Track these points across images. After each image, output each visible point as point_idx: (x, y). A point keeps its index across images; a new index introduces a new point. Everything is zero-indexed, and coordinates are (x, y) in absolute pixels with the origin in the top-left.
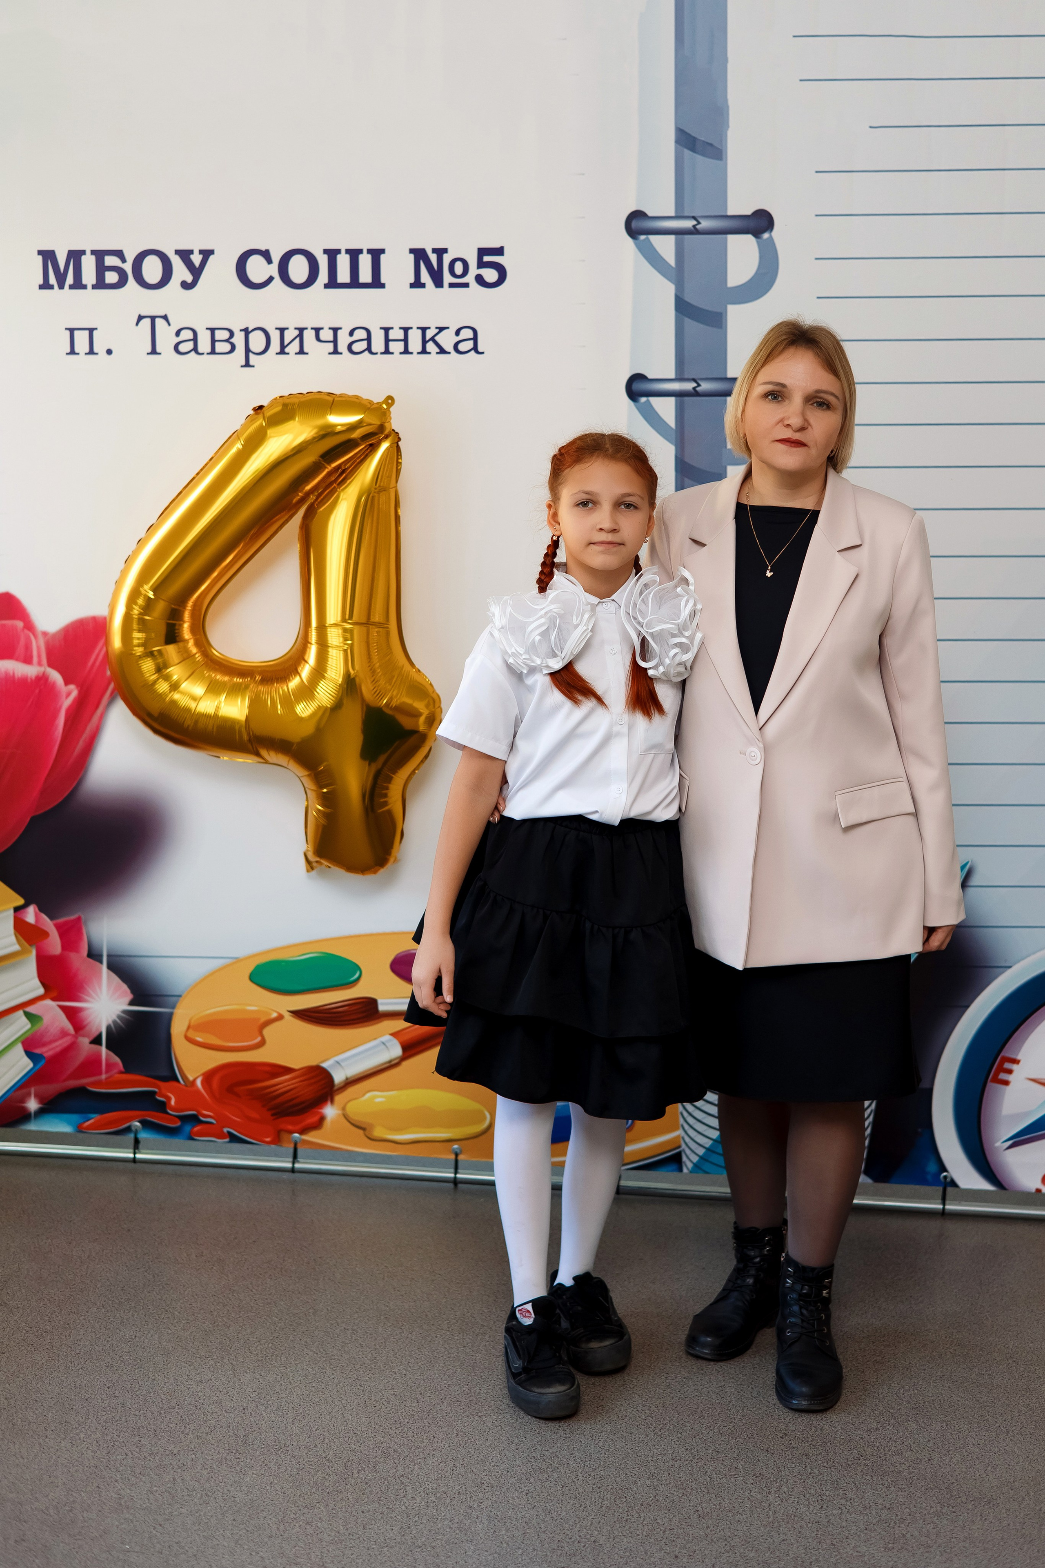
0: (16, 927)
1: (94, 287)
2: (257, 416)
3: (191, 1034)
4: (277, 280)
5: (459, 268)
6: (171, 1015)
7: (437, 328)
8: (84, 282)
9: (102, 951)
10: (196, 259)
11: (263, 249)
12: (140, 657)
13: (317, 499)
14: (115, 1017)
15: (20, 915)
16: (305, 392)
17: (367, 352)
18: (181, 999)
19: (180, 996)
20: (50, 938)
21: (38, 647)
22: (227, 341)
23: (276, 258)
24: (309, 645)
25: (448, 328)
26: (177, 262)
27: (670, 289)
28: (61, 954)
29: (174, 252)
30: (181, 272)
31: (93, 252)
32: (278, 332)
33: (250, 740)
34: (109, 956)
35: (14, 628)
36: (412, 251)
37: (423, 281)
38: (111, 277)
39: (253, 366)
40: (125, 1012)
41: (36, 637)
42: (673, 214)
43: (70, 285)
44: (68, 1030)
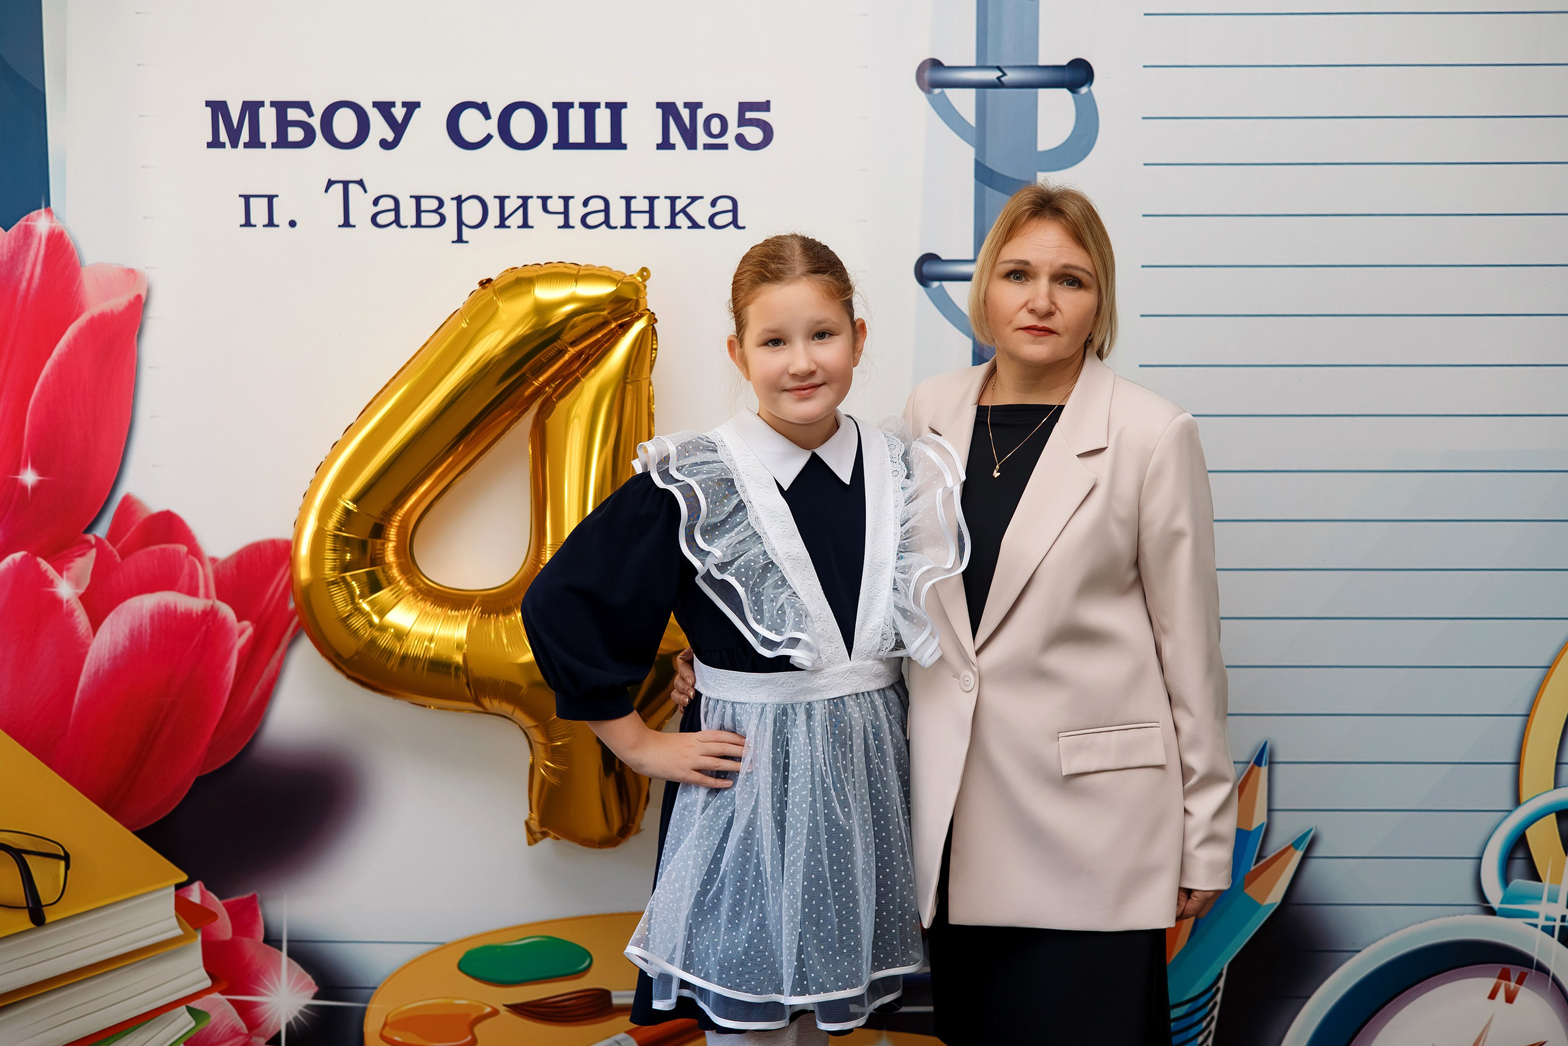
0: (178, 908)
1: (274, 145)
2: (483, 291)
3: (388, 1033)
4: (497, 139)
5: (715, 126)
6: (363, 1012)
7: (688, 197)
8: (262, 140)
9: (281, 936)
10: (399, 113)
11: (481, 103)
13: (554, 390)
14: (296, 1013)
15: (181, 892)
17: (604, 226)
18: (376, 991)
19: (375, 988)
20: (218, 920)
21: (205, 575)
22: (435, 211)
23: (495, 112)
25: (702, 197)
26: (375, 116)
27: (968, 154)
28: (232, 939)
29: (371, 104)
30: (379, 128)
31: (273, 104)
32: (497, 201)
33: (469, 689)
34: (289, 941)
35: (176, 553)
36: (659, 105)
37: (672, 141)
38: (295, 134)
39: (467, 242)
40: (308, 1007)
41: (202, 564)
42: (974, 64)
43: (244, 143)
44: (240, 1028)
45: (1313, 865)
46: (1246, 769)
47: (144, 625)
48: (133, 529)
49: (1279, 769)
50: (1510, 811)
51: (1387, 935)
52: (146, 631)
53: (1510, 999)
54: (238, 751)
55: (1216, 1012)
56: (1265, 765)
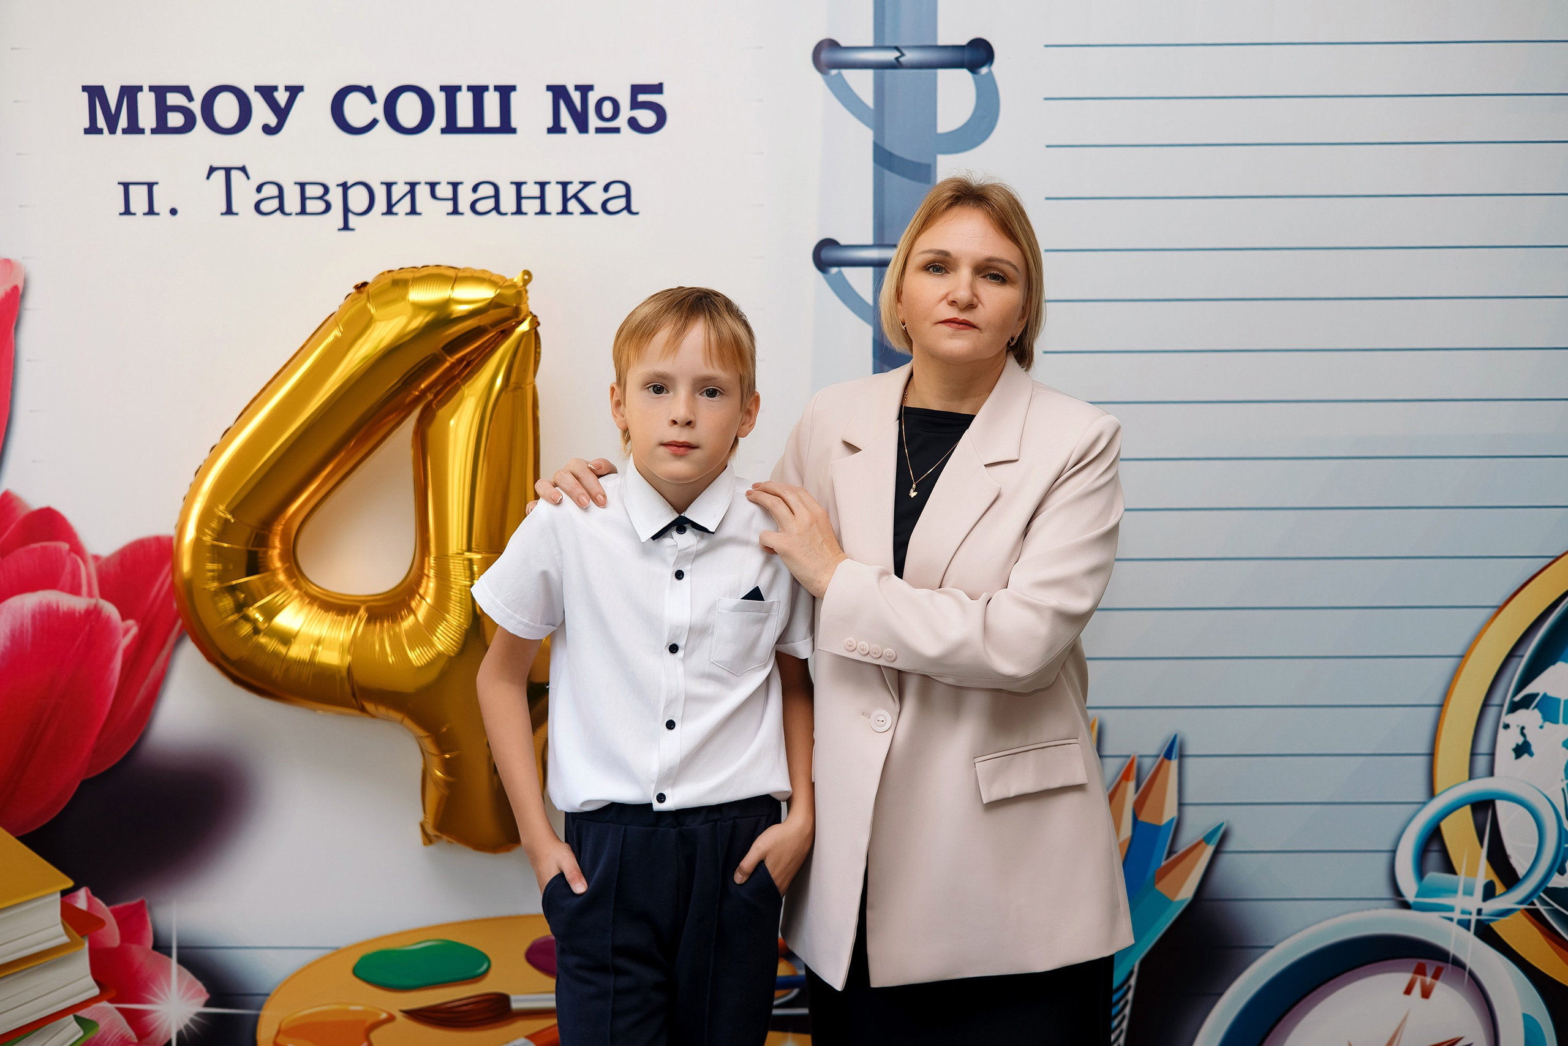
0: (63, 915)
1: (153, 131)
2: (358, 295)
3: (282, 1040)
4: (383, 123)
5: (607, 109)
6: (256, 1018)
7: (580, 183)
8: (141, 125)
9: (171, 943)
10: (282, 97)
11: (365, 84)
12: (216, 593)
13: (436, 396)
14: (187, 1021)
15: (66, 897)
16: (420, 266)
17: (494, 212)
18: (269, 998)
19: (267, 995)
20: (105, 928)
21: (88, 573)
22: (321, 198)
23: (381, 96)
24: (425, 578)
25: (594, 183)
26: (258, 103)
27: (867, 136)
28: (120, 947)
29: (253, 89)
30: (262, 113)
31: (152, 88)
32: (384, 187)
33: (354, 695)
34: (179, 948)
35: (58, 551)
36: (549, 88)
37: (563, 124)
38: (175, 120)
39: (353, 230)
40: (200, 1015)
41: (85, 562)
42: (871, 43)
43: (123, 129)
44: (130, 1037)
45: (1225, 860)
46: (1156, 761)
47: (25, 625)
48: (12, 526)
49: (1189, 763)
50: (1424, 804)
51: (1300, 930)
52: (27, 631)
53: (1426, 993)
54: (126, 752)
55: (1127, 1011)
56: (1175, 758)
